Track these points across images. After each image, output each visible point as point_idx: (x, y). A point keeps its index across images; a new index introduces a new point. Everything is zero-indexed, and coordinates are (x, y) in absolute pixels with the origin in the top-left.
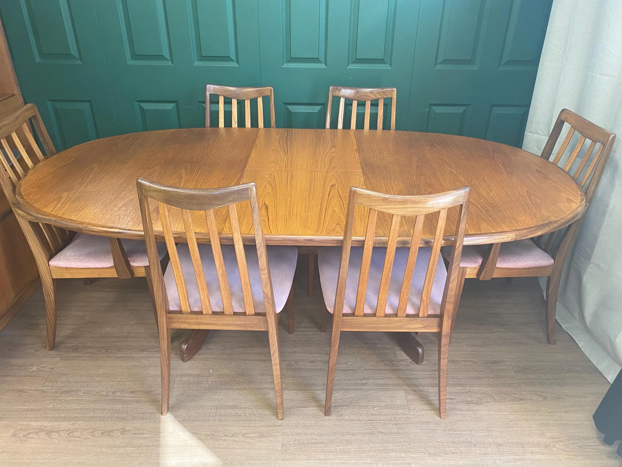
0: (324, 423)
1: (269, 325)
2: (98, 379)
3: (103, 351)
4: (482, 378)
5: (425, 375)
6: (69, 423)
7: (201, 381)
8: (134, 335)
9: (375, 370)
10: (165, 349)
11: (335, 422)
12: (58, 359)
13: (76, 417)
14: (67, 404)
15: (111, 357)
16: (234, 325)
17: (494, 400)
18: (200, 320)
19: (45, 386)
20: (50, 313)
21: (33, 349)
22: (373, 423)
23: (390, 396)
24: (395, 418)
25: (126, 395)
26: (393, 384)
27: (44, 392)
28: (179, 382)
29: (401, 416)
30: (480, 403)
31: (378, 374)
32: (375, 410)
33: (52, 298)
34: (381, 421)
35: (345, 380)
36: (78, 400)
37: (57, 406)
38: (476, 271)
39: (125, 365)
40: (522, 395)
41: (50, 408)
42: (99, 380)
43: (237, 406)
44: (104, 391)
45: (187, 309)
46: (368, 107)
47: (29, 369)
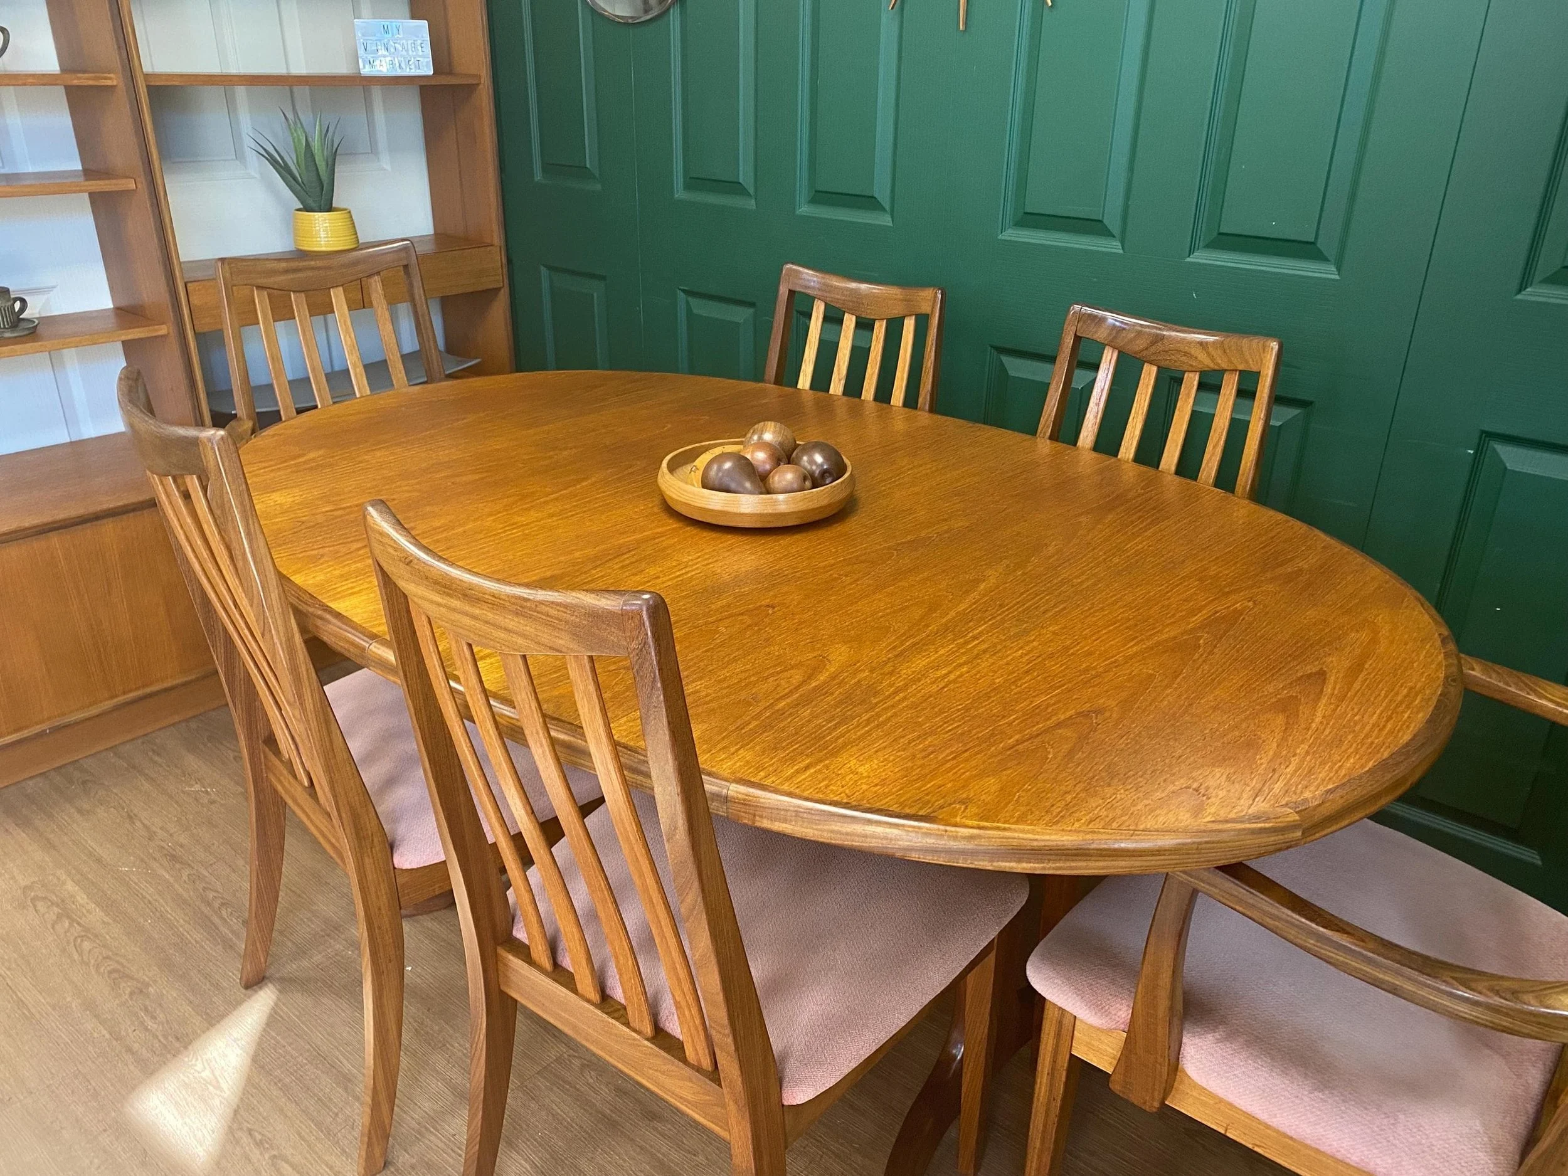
46: (1188, 395)
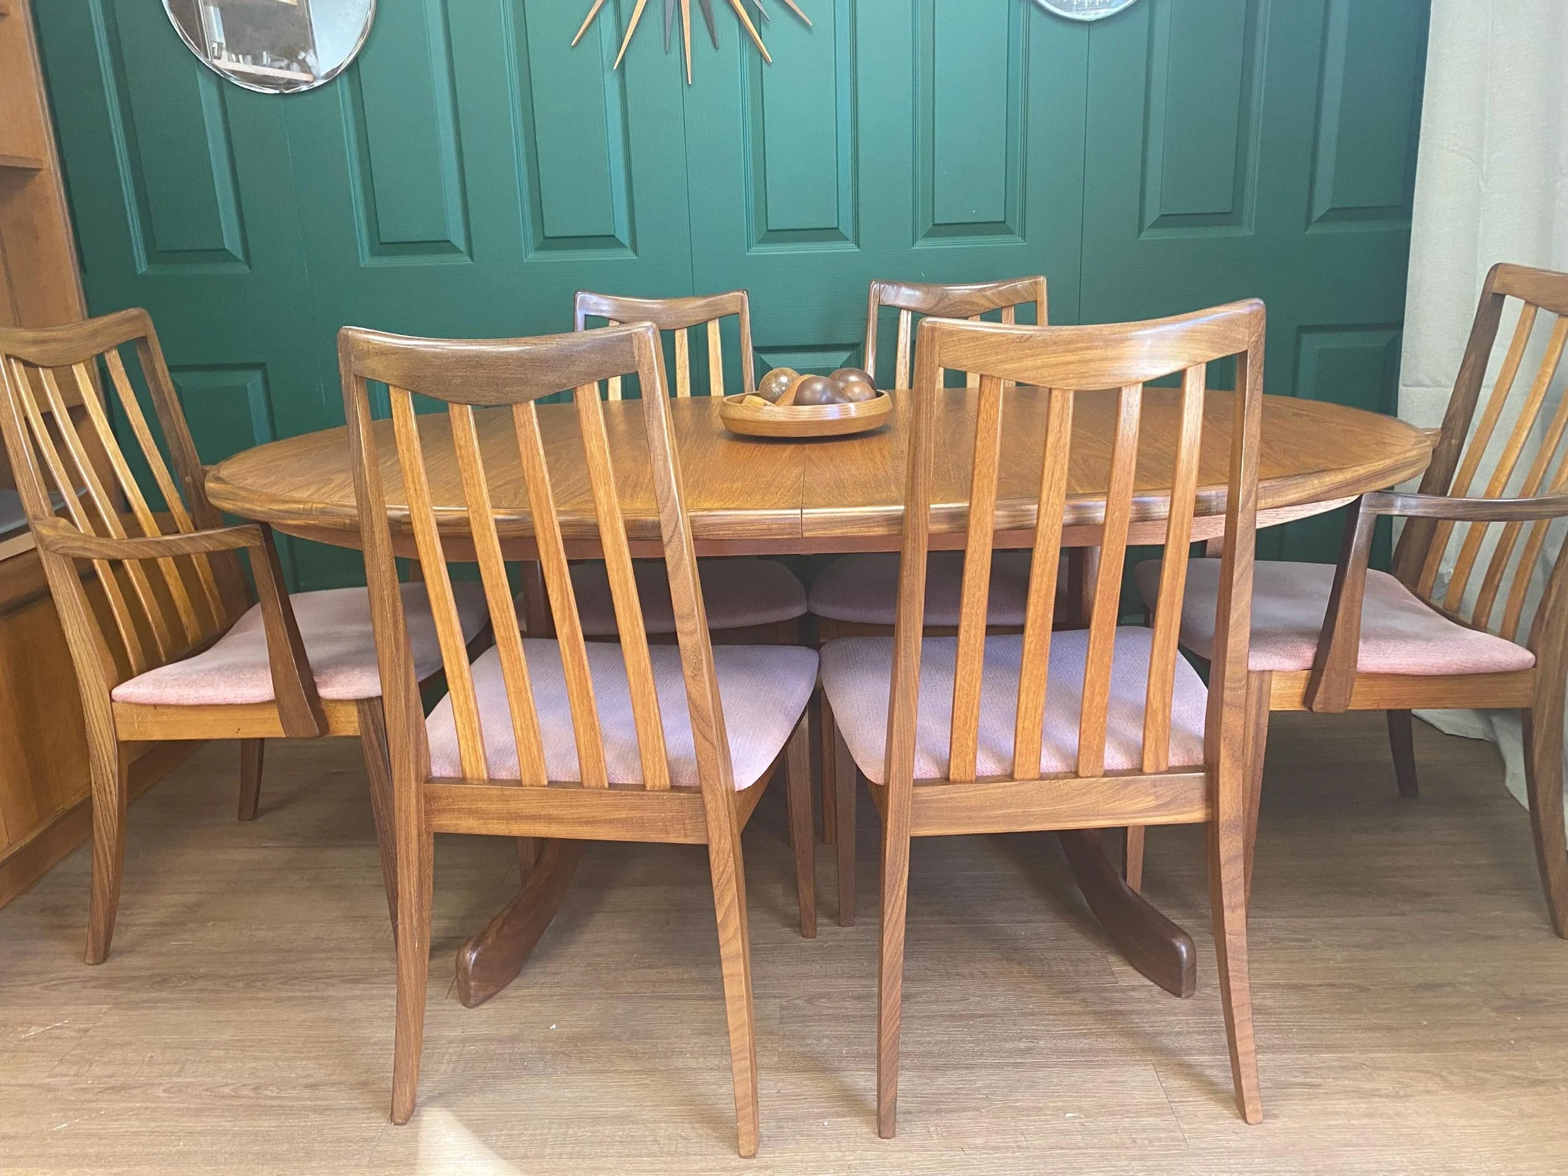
0: (908, 1157)
1: (713, 825)
2: (214, 1053)
3: (240, 984)
4: (1397, 1029)
5: (1213, 1023)
6: (109, 1171)
7: (522, 1054)
8: (333, 944)
9: (1054, 1015)
10: (411, 899)
11: (942, 1155)
12: (105, 1007)
13: (135, 1154)
14: (113, 1120)
15: (259, 999)
16: (610, 822)
17: (1449, 1085)
18: (512, 806)
19: (56, 1076)
20: (104, 847)
21: (41, 985)
22: (1064, 1155)
23: (1109, 1082)
24: (1134, 1142)
25: (294, 1093)
26: (1114, 1050)
27: (50, 1089)
28: (454, 1058)
29: (1153, 1136)
30: (1406, 1096)
31: (1066, 1026)
32: (1066, 1119)
33: (113, 799)
34: (1090, 1151)
35: (964, 1042)
36: (147, 1108)
37: (83, 1127)
38: (1299, 688)
39: (300, 1019)
40: (1536, 1069)
41: (60, 1131)
42: (217, 1057)
43: (629, 1116)
44: (227, 1085)
45: (477, 769)
47: (19, 1032)
